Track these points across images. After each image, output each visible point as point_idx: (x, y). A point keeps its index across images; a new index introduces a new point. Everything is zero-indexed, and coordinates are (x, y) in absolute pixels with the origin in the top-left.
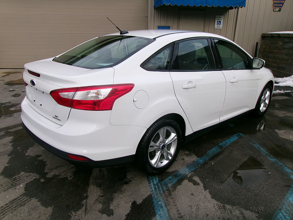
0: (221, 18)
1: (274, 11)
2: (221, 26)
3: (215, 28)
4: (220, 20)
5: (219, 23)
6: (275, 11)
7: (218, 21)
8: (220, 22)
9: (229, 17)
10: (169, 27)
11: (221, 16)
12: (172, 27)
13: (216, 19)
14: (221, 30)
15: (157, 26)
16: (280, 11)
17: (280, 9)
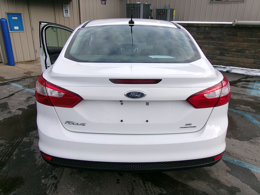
0: (67, 7)
1: (102, 4)
2: (69, 14)
3: (64, 16)
4: (67, 9)
5: (66, 11)
6: (103, 4)
7: (65, 10)
8: (67, 10)
9: (73, 7)
10: (20, 14)
11: (67, 5)
12: (23, 14)
13: (63, 7)
14: (69, 18)
15: (6, 13)
16: (105, 4)
17: (105, 2)
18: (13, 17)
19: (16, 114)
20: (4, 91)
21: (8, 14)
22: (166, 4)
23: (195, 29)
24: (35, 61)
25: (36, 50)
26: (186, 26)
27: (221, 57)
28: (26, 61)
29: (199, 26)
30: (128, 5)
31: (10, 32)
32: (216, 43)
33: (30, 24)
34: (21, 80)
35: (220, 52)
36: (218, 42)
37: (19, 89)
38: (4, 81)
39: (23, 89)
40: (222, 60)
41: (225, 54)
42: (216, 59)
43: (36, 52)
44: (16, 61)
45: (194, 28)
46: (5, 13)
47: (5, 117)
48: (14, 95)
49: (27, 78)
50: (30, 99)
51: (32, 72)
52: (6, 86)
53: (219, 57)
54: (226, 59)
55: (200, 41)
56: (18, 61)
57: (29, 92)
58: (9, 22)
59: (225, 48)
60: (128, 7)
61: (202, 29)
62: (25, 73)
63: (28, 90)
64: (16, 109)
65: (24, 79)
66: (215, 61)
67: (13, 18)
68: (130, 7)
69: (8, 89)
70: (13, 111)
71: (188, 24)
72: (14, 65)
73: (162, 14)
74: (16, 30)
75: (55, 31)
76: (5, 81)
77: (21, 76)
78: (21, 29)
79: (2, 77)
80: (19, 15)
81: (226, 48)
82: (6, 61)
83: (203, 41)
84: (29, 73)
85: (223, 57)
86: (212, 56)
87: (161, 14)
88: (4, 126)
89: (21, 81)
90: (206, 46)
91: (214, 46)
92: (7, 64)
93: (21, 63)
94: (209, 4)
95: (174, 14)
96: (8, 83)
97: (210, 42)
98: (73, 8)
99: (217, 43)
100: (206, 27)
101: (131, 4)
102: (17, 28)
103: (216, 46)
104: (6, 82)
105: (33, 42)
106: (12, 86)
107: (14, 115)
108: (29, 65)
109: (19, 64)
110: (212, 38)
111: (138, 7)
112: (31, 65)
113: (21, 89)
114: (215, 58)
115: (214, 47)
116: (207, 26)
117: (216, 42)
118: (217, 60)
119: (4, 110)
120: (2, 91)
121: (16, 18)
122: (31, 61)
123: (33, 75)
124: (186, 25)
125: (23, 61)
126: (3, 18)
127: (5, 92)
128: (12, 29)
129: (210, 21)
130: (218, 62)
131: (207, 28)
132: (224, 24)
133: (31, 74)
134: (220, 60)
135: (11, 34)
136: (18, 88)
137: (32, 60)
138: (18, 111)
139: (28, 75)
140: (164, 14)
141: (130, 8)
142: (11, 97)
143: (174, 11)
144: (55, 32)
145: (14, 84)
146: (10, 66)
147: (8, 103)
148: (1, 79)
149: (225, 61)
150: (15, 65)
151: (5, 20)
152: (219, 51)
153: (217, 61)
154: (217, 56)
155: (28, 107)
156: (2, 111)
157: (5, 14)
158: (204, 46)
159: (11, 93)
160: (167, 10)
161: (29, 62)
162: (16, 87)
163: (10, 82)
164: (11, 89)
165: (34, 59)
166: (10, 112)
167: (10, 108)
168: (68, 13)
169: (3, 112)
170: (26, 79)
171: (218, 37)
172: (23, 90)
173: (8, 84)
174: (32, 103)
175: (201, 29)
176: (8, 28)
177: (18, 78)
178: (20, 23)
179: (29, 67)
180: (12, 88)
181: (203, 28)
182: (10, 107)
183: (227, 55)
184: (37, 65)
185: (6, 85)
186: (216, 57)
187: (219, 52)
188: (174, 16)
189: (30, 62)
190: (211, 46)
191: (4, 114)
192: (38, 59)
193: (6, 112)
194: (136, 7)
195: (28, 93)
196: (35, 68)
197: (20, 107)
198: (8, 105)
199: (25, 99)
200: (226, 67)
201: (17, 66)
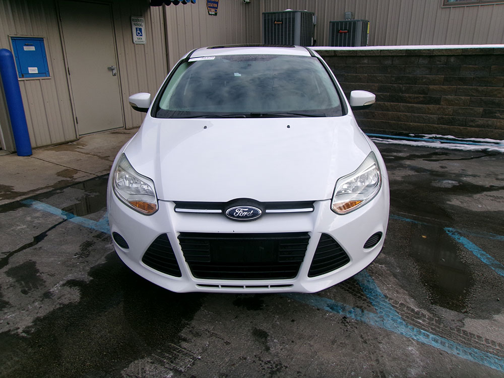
0: (140, 23)
1: (209, 14)
2: (144, 38)
3: (134, 42)
4: (140, 27)
5: (138, 31)
6: (211, 15)
7: (137, 28)
8: (140, 30)
9: (153, 21)
10: (41, 40)
11: (140, 19)
12: (47, 39)
13: (133, 23)
14: (144, 46)
15: (10, 38)
16: (216, 14)
17: (216, 11)
18: (24, 47)
19: (66, 302)
20: (19, 228)
21: (14, 39)
22: (346, 11)
23: (424, 62)
24: (74, 143)
25: (76, 118)
26: (401, 56)
27: (487, 121)
28: (55, 143)
29: (435, 54)
30: (268, 16)
31: (19, 79)
32: (473, 91)
33: (63, 61)
34: (54, 194)
35: (484, 110)
36: (480, 88)
37: (55, 218)
38: (14, 198)
39: (65, 217)
40: (488, 126)
41: (496, 113)
42: (474, 125)
43: (77, 123)
44: (33, 145)
45: (421, 59)
46: (7, 37)
47: (39, 315)
48: (45, 238)
49: (68, 186)
50: (90, 248)
51: (76, 171)
52: (20, 212)
53: (481, 121)
54: (498, 124)
55: (436, 86)
56: (38, 145)
57: (81, 226)
58: (17, 57)
59: (494, 100)
60: (268, 19)
61: (440, 61)
62: (59, 174)
63: (77, 220)
64: (61, 283)
65: (61, 189)
66: (473, 129)
67: (26, 48)
68: (272, 19)
69: (29, 219)
70: (55, 289)
71: (407, 51)
72: (29, 154)
73: (345, 33)
74: (33, 75)
75: (115, 75)
76: (17, 197)
77: (52, 183)
78: (44, 72)
79: (9, 187)
80: (38, 42)
81: (497, 100)
82: (12, 146)
83: (442, 86)
84: (67, 172)
85: (491, 121)
86: (466, 120)
87: (342, 31)
88: (40, 346)
89: (56, 196)
90: (449, 96)
91: (469, 98)
92: (13, 153)
93: (45, 147)
94: (442, 8)
95: (368, 32)
96: (24, 202)
97: (459, 89)
98: (153, 24)
99: (477, 91)
100: (448, 56)
101: (274, 13)
102: (34, 70)
103: (474, 96)
104: (18, 199)
105: (69, 101)
106: (36, 210)
107: (60, 304)
108: (62, 152)
109: (41, 151)
110: (463, 80)
111: (290, 18)
112: (68, 152)
113: (60, 218)
114: (471, 124)
115: (471, 99)
116: (451, 54)
117: (474, 87)
118: (478, 126)
119: (30, 289)
120: (14, 228)
121: (33, 48)
122: (66, 143)
123: (79, 177)
124: (404, 55)
125: (49, 143)
126: (4, 48)
127: (22, 229)
128: (25, 74)
129: (458, 44)
130: (479, 131)
131: (452, 60)
132: (493, 49)
133: (75, 176)
134: (484, 128)
135: (21, 84)
136: (52, 214)
137: (68, 140)
138: (67, 289)
139: (69, 179)
140: (349, 31)
141: (272, 22)
142: (40, 244)
143: (369, 25)
144: (116, 77)
145: (40, 206)
146: (21, 158)
147: (35, 263)
148: (7, 191)
149: (495, 129)
150: (32, 155)
151: (7, 54)
152: (482, 107)
153: (477, 129)
154: (477, 119)
155: (91, 276)
156: (25, 292)
157: (7, 39)
158: (446, 97)
159: (38, 233)
160: (355, 23)
161: (62, 146)
162: (46, 215)
163: (29, 200)
164: (36, 221)
165: (72, 137)
166: (47, 295)
167: (45, 282)
168: (142, 35)
169: (29, 294)
170: (64, 190)
171: (478, 77)
172: (65, 220)
173: (25, 205)
174: (98, 262)
175: (438, 61)
176: (16, 71)
177: (47, 187)
178: (40, 59)
179: (65, 158)
180: (38, 218)
181: (443, 59)
182: (44, 276)
183: (501, 115)
184: (82, 153)
185: (20, 209)
186: (474, 120)
187: (481, 110)
188: (368, 35)
189: (64, 146)
190: (463, 98)
191: (33, 302)
192: (82, 137)
193: (38, 293)
194: (286, 19)
195: (80, 228)
196: (78, 159)
197: (70, 277)
198: (38, 271)
199: (76, 248)
200: (498, 141)
201: (36, 156)
